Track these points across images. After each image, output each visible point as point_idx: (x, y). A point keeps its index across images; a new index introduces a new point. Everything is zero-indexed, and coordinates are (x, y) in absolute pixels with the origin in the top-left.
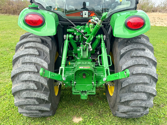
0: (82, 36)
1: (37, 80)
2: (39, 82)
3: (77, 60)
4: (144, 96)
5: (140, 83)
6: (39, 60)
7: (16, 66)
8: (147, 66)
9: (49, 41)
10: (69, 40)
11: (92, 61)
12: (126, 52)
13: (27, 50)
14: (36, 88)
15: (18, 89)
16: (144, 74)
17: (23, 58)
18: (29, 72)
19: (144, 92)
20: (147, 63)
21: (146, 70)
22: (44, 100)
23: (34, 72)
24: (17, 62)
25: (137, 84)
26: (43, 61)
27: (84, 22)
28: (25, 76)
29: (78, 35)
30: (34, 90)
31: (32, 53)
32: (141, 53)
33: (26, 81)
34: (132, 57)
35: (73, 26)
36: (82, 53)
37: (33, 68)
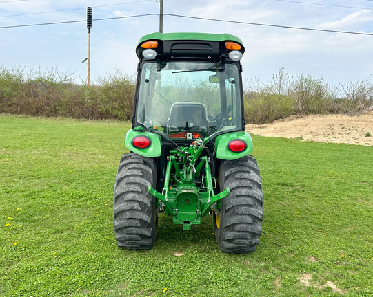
0: (186, 157)
1: (141, 200)
2: (142, 202)
3: (179, 184)
4: (249, 219)
5: (244, 205)
6: (143, 181)
7: (119, 186)
8: (251, 188)
9: (151, 162)
10: (172, 161)
11: (196, 186)
12: (231, 174)
13: (131, 170)
14: (140, 209)
15: (122, 209)
16: (248, 196)
17: (127, 178)
18: (133, 192)
19: (249, 215)
20: (251, 186)
21: (250, 192)
22: (145, 222)
23: (138, 192)
24: (121, 183)
25: (241, 205)
26: (146, 181)
27: (188, 143)
28: (130, 196)
29: (181, 156)
30: (137, 210)
31: (136, 173)
32: (246, 175)
33: (130, 201)
34: (236, 179)
35: (177, 147)
36: (185, 176)
37: (137, 188)
